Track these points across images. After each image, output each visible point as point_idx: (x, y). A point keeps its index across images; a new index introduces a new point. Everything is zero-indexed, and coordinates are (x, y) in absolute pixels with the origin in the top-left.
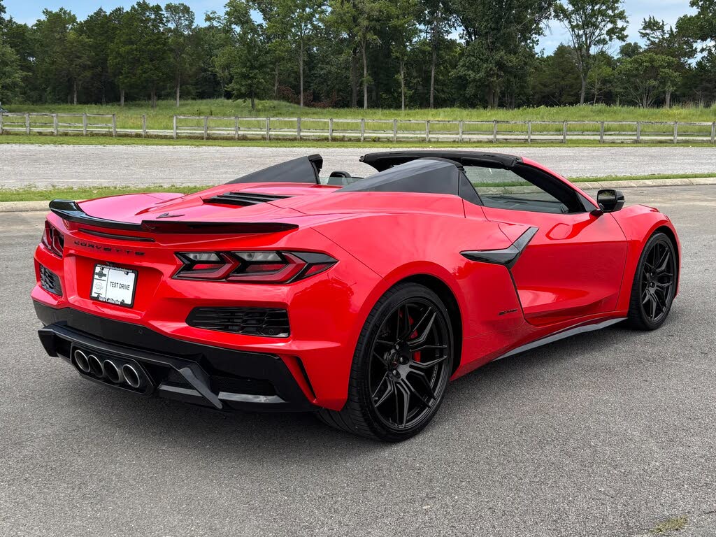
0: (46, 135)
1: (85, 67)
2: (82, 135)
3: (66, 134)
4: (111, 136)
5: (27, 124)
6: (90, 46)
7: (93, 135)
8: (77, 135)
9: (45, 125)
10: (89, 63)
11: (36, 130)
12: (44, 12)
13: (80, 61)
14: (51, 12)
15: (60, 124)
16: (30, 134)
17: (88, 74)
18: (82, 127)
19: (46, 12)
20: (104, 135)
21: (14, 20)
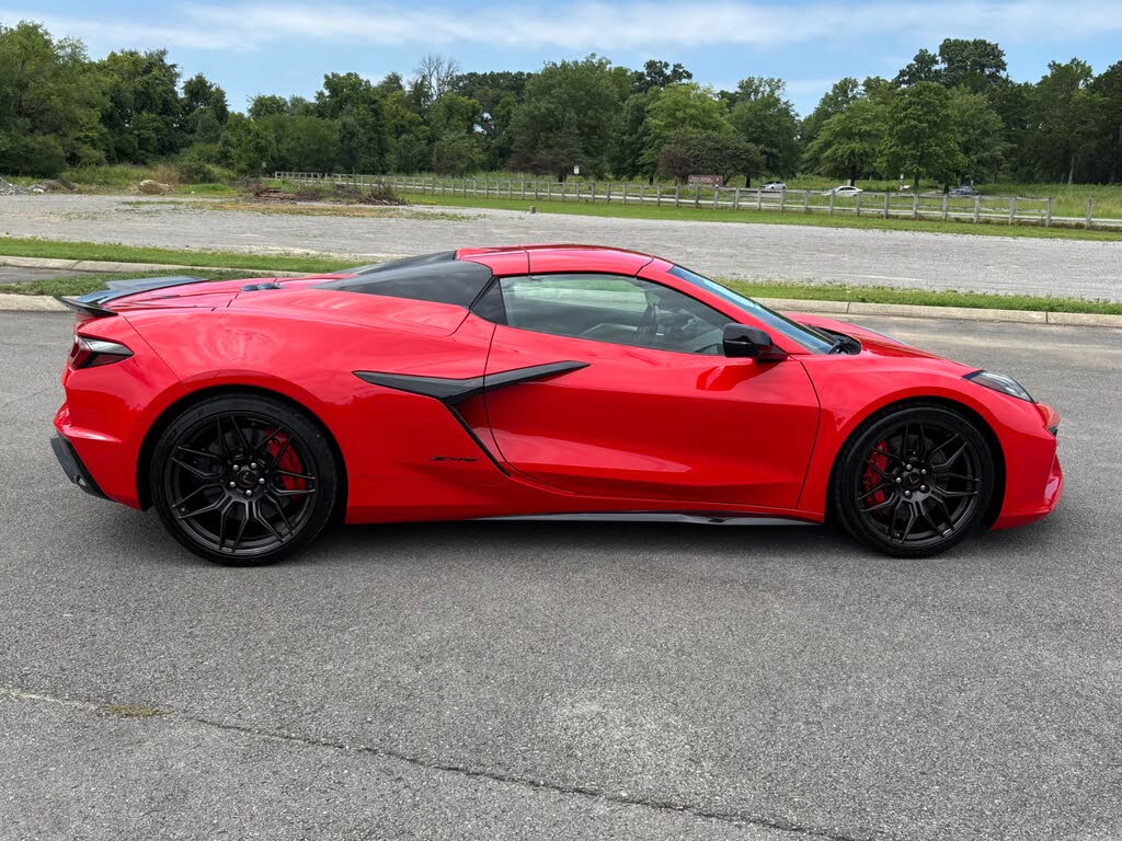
0: (964, 222)
1: (1088, 136)
2: (1007, 224)
3: (988, 222)
4: (1043, 225)
5: (944, 208)
6: (1103, 106)
7: (1021, 224)
8: (1001, 224)
9: (965, 209)
10: (1096, 129)
11: (953, 215)
12: (1050, 66)
13: (1085, 127)
14: (1059, 65)
15: (983, 209)
16: (946, 220)
17: (1093, 144)
18: (1008, 213)
19: (1053, 66)
20: (1035, 225)
21: (1010, 79)
